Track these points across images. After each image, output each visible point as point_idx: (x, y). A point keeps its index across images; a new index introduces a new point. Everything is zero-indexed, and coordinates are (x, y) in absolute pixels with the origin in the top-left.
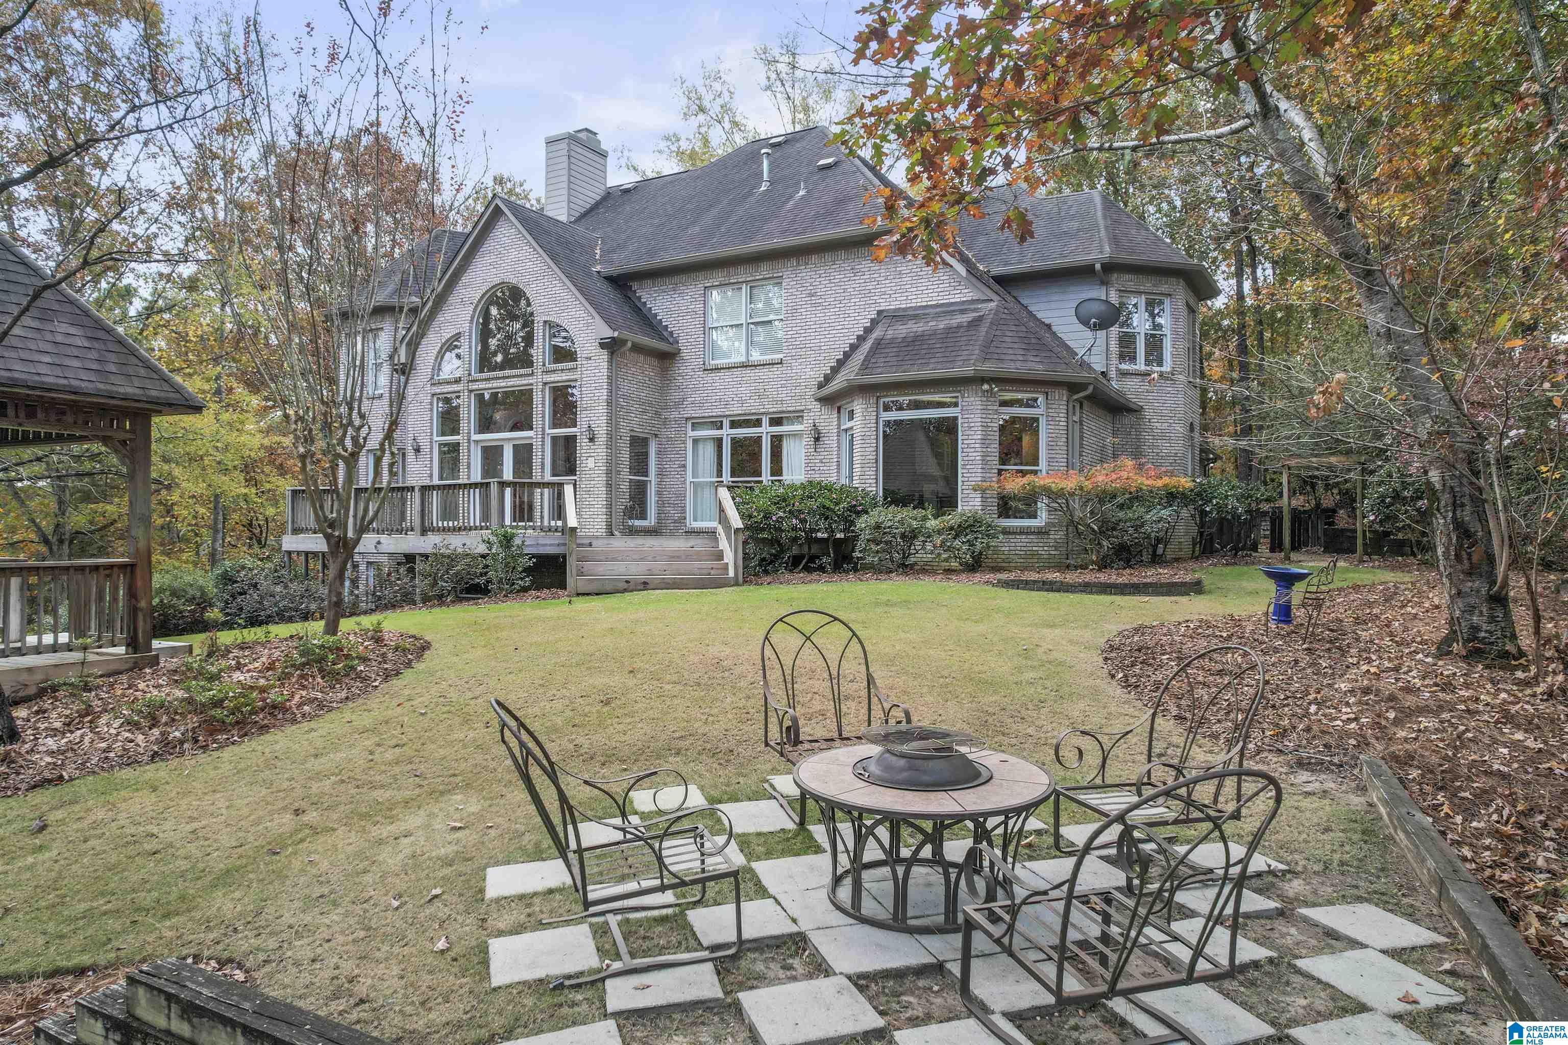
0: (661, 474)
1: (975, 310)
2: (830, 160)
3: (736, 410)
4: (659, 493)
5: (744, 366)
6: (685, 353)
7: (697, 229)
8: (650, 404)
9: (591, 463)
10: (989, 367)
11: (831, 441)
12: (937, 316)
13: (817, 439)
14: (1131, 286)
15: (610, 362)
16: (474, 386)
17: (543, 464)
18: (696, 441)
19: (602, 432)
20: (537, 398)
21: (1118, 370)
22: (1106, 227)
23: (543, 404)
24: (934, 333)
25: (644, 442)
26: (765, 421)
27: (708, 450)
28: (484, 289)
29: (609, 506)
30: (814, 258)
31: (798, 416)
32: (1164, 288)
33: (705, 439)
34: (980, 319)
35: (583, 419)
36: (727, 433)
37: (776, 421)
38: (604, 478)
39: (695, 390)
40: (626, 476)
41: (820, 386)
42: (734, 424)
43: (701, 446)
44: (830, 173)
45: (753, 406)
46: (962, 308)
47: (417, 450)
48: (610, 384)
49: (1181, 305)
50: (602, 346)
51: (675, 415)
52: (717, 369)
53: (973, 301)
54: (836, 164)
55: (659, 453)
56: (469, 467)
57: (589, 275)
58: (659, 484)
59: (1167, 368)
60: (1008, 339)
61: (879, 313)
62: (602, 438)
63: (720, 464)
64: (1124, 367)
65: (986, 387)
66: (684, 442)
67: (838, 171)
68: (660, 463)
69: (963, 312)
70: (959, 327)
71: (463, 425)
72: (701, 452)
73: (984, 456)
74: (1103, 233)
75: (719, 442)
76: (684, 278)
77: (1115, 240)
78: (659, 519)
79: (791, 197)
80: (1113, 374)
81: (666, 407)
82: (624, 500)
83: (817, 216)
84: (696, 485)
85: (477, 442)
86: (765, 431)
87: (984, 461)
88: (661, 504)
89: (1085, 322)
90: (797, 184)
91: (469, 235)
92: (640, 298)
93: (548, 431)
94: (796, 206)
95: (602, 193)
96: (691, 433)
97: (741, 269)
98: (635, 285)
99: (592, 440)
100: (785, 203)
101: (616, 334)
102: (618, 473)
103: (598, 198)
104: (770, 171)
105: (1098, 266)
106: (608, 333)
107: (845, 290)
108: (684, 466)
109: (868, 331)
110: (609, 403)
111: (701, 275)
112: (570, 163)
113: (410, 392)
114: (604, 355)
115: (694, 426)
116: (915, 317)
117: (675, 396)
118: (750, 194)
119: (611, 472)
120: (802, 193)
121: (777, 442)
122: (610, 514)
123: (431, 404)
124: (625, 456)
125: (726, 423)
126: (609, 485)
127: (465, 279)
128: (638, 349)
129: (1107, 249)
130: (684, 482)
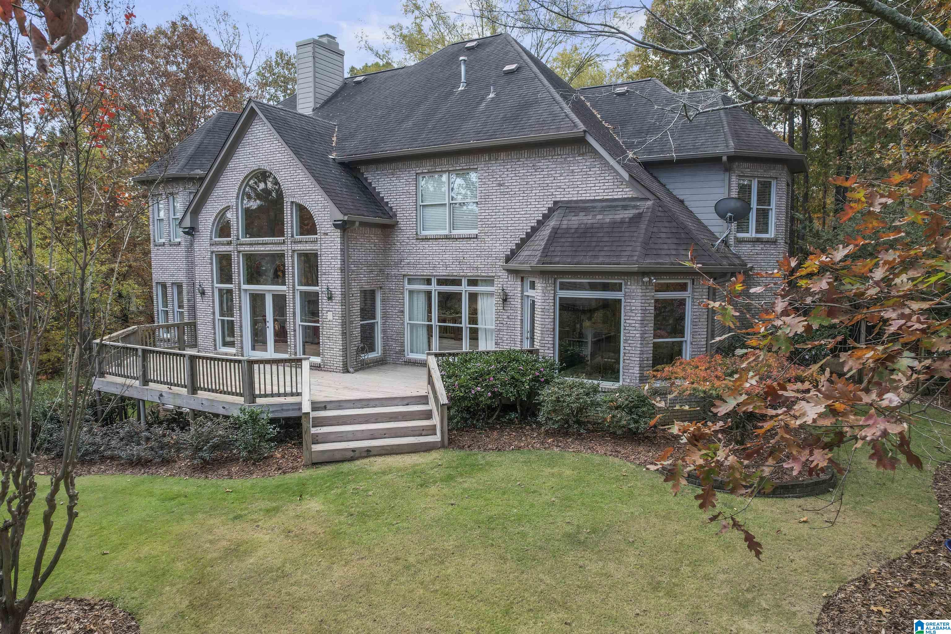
0: (385, 317)
1: (635, 207)
2: (513, 67)
3: (442, 272)
4: (384, 331)
5: (447, 238)
6: (402, 224)
7: (410, 123)
8: (376, 265)
9: (330, 316)
10: (649, 263)
11: (516, 302)
12: (603, 210)
13: (505, 300)
14: (748, 172)
15: (342, 237)
16: (241, 248)
17: (294, 313)
18: (411, 292)
19: (337, 293)
20: (288, 261)
21: (736, 238)
22: (729, 123)
23: (293, 267)
24: (601, 226)
25: (373, 292)
26: (464, 282)
27: (420, 302)
28: (247, 173)
29: (345, 350)
30: (503, 155)
31: (489, 281)
32: (772, 173)
33: (419, 292)
34: (639, 216)
35: (322, 279)
36: (434, 288)
37: (473, 282)
38: (339, 328)
39: (410, 253)
40: (358, 322)
41: (508, 259)
42: (440, 282)
43: (415, 295)
44: (513, 77)
45: (454, 271)
46: (624, 204)
47: (203, 293)
48: (343, 255)
49: (784, 185)
50: (336, 226)
51: (394, 272)
52: (426, 239)
53: (632, 199)
54: (518, 69)
55: (383, 300)
56: (240, 309)
57: (326, 162)
58: (384, 324)
59: (771, 234)
60: (663, 235)
61: (555, 203)
62: (338, 297)
63: (430, 311)
64: (741, 235)
65: (646, 279)
66: (402, 293)
67: (520, 76)
68: (384, 309)
69: (625, 208)
70: (622, 222)
71: (235, 277)
72: (415, 298)
73: (643, 334)
74: (726, 129)
75: (429, 294)
76: (400, 165)
77: (736, 135)
78: (384, 350)
79: (483, 99)
80: (732, 241)
81: (388, 265)
82: (357, 341)
83: (505, 119)
84: (412, 326)
85: (246, 290)
86: (464, 289)
87: (643, 338)
88: (386, 338)
89: (722, 216)
90: (488, 86)
91: (241, 115)
92: (366, 179)
93: (297, 287)
94: (487, 106)
95: (341, 84)
96: (408, 287)
97: (444, 161)
98: (363, 169)
99: (330, 298)
100: (479, 103)
101: (346, 218)
102: (352, 323)
103: (338, 87)
104: (467, 71)
105: (725, 158)
106: (340, 217)
107: (527, 183)
108: (403, 312)
109: (546, 217)
110: (342, 270)
111: (413, 164)
112: (315, 62)
113: (196, 247)
114: (338, 233)
115: (410, 281)
116: (584, 209)
117: (395, 257)
118: (451, 93)
119: (346, 323)
120: (492, 95)
121: (473, 297)
122: (345, 356)
123: (211, 259)
124: (357, 308)
125: (434, 281)
126: (344, 334)
127: (231, 165)
128: (363, 224)
129: (732, 144)
130: (403, 324)
